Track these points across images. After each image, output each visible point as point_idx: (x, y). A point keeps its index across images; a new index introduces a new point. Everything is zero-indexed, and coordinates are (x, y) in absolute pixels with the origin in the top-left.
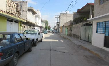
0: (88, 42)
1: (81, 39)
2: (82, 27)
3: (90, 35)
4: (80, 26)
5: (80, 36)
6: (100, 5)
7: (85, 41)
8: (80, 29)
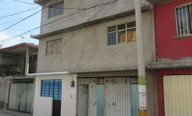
0: (25, 112)
1: (8, 109)
2: (12, 85)
3: (28, 100)
4: (9, 82)
5: (6, 102)
6: (46, 55)
7: (19, 111)
8: (8, 89)
